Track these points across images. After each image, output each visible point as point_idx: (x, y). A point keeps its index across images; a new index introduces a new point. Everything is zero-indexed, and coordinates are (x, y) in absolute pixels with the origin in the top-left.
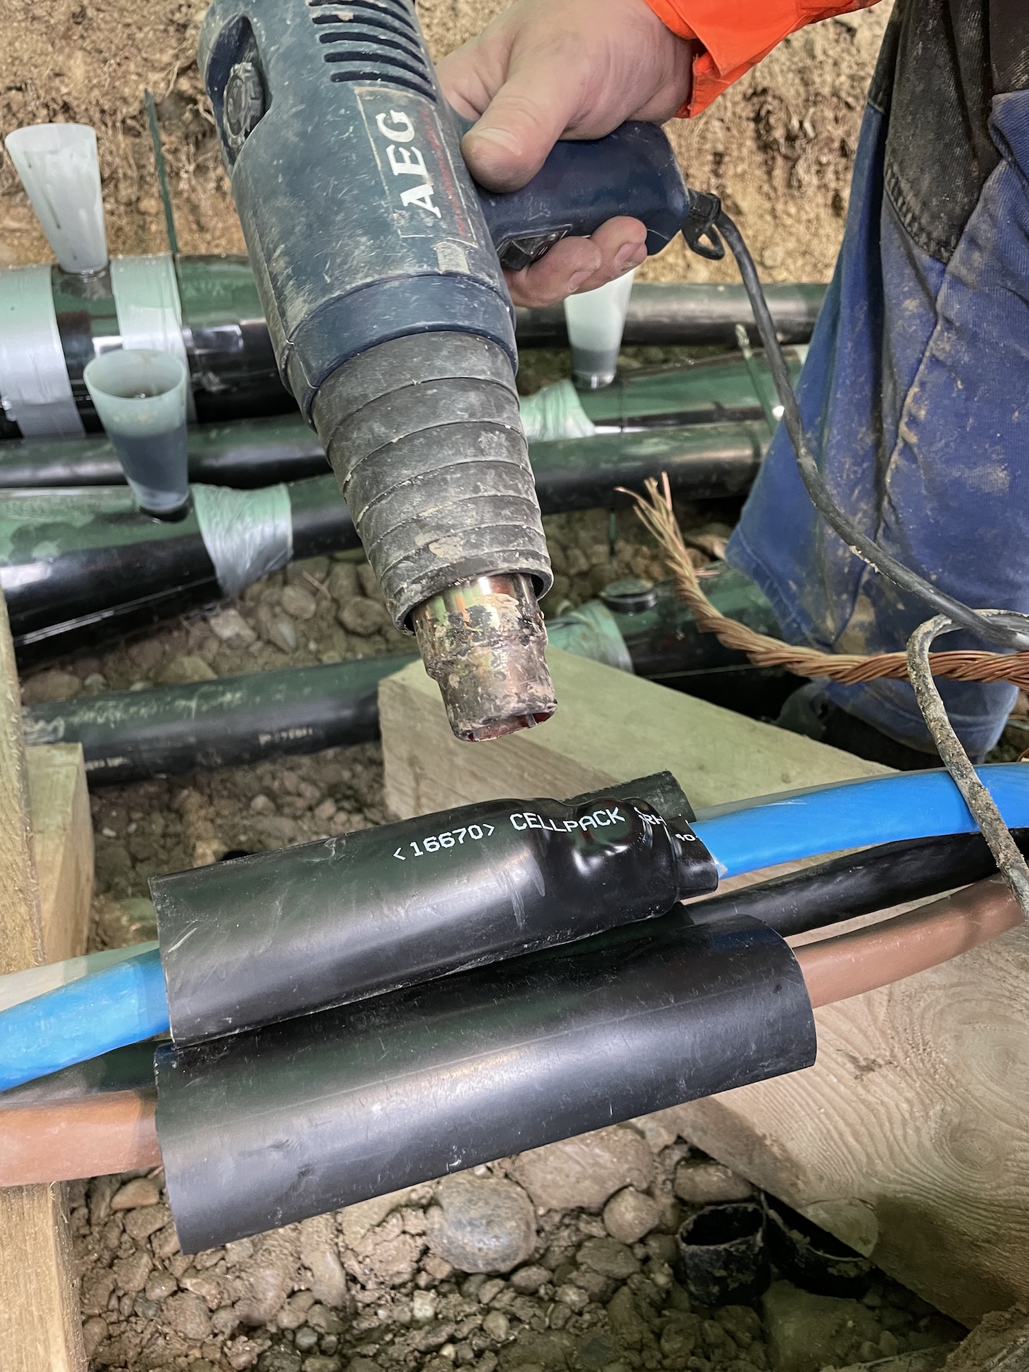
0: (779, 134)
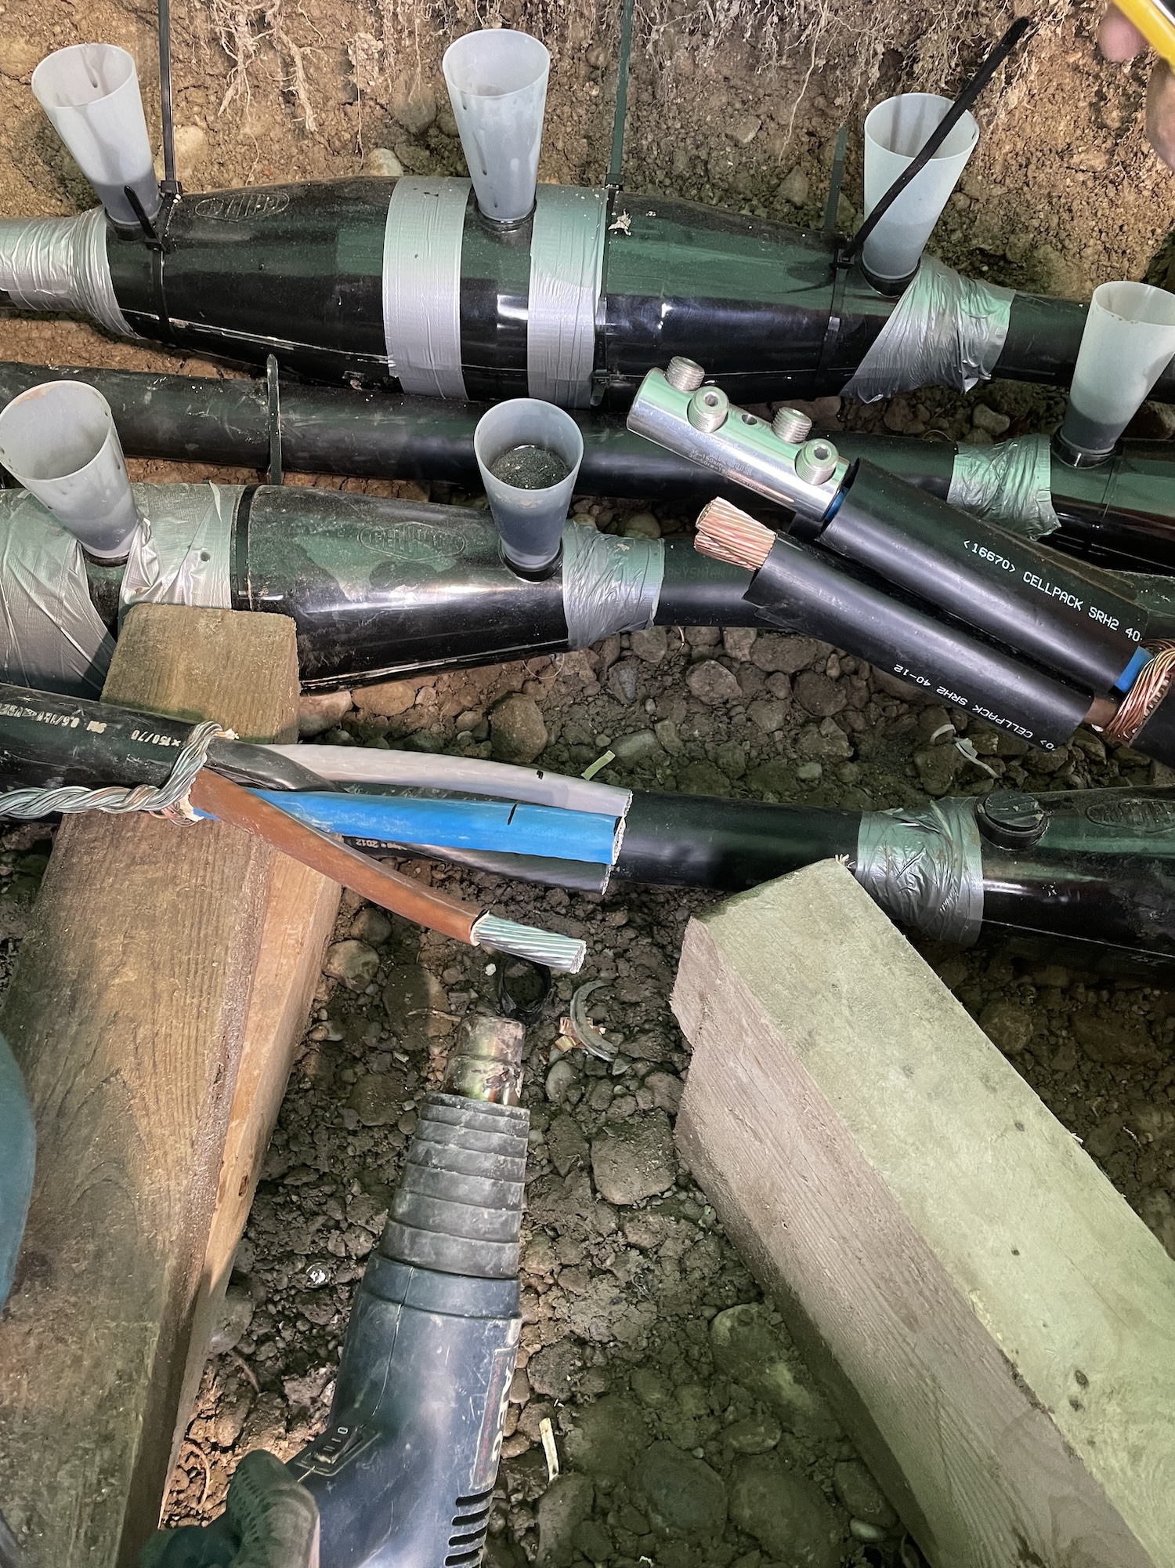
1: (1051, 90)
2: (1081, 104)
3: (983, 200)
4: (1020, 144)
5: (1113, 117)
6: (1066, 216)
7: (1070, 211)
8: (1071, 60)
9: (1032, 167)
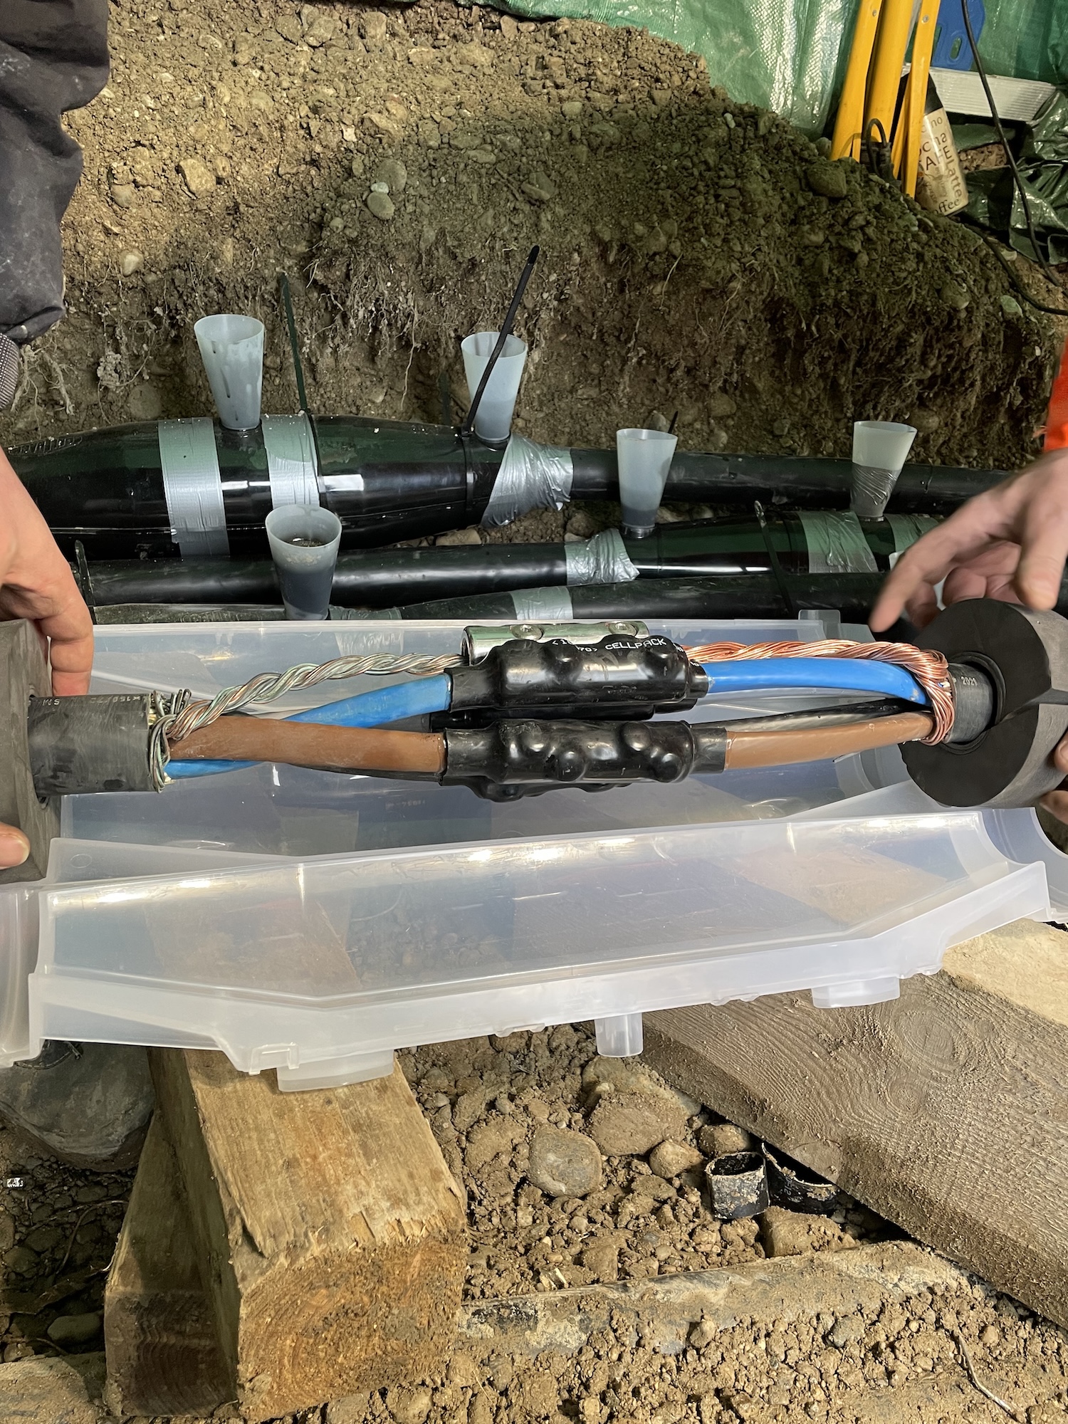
0: (790, 333)
1: (554, 358)
2: (574, 364)
3: (533, 420)
4: (545, 390)
5: (595, 369)
6: (583, 424)
7: (585, 420)
8: (562, 338)
9: (556, 400)
